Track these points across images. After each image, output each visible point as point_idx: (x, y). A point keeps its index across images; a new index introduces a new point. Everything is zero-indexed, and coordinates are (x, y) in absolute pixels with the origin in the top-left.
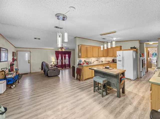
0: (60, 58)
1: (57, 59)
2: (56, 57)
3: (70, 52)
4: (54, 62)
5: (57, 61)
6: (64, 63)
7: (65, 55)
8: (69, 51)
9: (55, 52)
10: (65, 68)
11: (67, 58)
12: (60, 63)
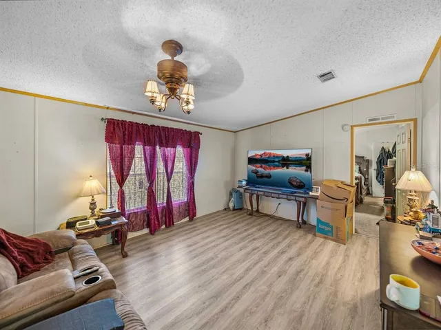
0: (138, 166)
1: (121, 180)
2: (113, 160)
3: (197, 134)
4: (98, 198)
5: (116, 188)
6: (161, 201)
7: (169, 151)
8: (193, 129)
9: (104, 125)
10: (170, 223)
11: (181, 166)
12: (137, 203)
